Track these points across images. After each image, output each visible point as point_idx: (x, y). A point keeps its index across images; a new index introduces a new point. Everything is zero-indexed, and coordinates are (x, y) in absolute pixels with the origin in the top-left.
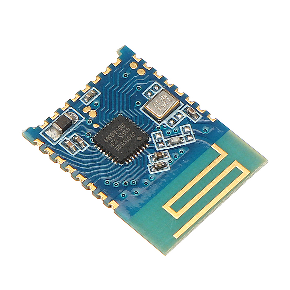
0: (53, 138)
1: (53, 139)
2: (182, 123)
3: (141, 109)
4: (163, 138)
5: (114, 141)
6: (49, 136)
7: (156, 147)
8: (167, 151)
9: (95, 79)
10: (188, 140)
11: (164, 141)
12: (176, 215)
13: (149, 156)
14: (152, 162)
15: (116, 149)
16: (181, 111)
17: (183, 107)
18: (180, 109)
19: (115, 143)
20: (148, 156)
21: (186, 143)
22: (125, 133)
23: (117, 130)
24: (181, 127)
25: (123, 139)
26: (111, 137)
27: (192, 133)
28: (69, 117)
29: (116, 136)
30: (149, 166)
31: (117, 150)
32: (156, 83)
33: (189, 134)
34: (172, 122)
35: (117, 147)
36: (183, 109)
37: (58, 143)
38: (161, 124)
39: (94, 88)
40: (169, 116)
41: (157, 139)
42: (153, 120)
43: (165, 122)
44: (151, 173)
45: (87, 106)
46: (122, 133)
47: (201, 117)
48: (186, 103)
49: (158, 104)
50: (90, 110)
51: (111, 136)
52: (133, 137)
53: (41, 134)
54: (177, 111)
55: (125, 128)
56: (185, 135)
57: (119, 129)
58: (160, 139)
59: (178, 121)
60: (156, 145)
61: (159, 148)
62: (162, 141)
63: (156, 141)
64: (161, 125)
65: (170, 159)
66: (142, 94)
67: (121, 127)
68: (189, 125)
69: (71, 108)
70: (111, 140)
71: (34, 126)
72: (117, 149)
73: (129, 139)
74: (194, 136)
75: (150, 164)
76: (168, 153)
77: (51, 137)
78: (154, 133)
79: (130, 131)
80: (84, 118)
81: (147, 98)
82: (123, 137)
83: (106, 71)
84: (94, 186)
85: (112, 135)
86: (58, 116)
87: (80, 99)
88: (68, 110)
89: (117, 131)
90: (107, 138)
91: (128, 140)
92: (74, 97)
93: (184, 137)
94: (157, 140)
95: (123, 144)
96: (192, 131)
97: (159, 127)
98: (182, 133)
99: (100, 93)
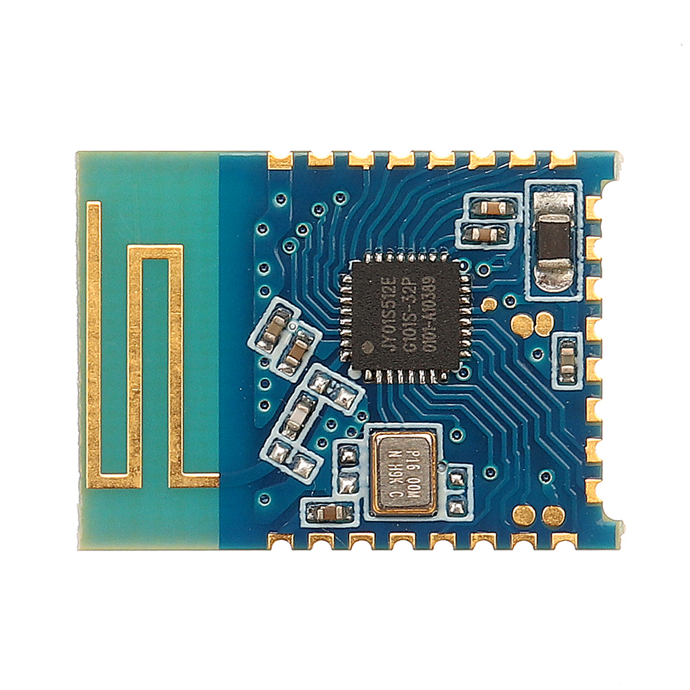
0: (543, 196)
1: (542, 193)
2: (325, 473)
3: (439, 427)
4: (330, 402)
5: (412, 296)
6: (556, 194)
7: (325, 369)
8: (294, 380)
9: (597, 410)
10: (277, 445)
11: (323, 400)
12: (137, 252)
13: (319, 335)
14: (299, 326)
15: (388, 279)
16: (355, 498)
17: (362, 512)
18: (362, 500)
19: (405, 292)
20: (321, 334)
21: (275, 433)
22: (409, 334)
23: (431, 325)
24: (320, 461)
25: (399, 317)
26: (429, 299)
27: (284, 469)
28: (552, 261)
29: (417, 308)
30: (298, 312)
31: (385, 281)
32: (470, 518)
33: (289, 461)
34: (348, 455)
35: (391, 286)
36: (357, 508)
37: (524, 196)
38: (366, 433)
39: (579, 386)
40: (368, 465)
41: (339, 389)
42: (389, 425)
43: (363, 443)
44: (278, 300)
45: (551, 333)
46: (413, 327)
47: (302, 523)
48: (365, 526)
49: (409, 463)
50: (536, 327)
51: (430, 301)
52: (384, 339)
53: (579, 183)
54: (363, 492)
55: (419, 342)
56: (294, 452)
57: (431, 331)
58: (334, 394)
59: (339, 471)
60: (330, 373)
61: (316, 371)
62: (325, 393)
63: (338, 382)
64: (362, 430)
65: (272, 367)
66: (472, 466)
67: (430, 341)
68: (308, 482)
69: (579, 298)
70: (419, 292)
71: (609, 188)
72: (388, 283)
73: (388, 328)
74: (275, 464)
75: (300, 318)
76: (287, 378)
77: (552, 194)
78: (359, 397)
79: (404, 347)
80: (529, 298)
81: (451, 465)
82: (403, 322)
83: (597, 450)
84: (358, 164)
85: (429, 306)
86: (584, 255)
87: (579, 335)
88: (580, 288)
89: (429, 323)
90: (431, 288)
91: (387, 324)
92: (597, 329)
93: (293, 444)
94: (338, 386)
95: (387, 303)
96: (290, 473)
97: (364, 421)
98: (304, 450)
99: (555, 386)
